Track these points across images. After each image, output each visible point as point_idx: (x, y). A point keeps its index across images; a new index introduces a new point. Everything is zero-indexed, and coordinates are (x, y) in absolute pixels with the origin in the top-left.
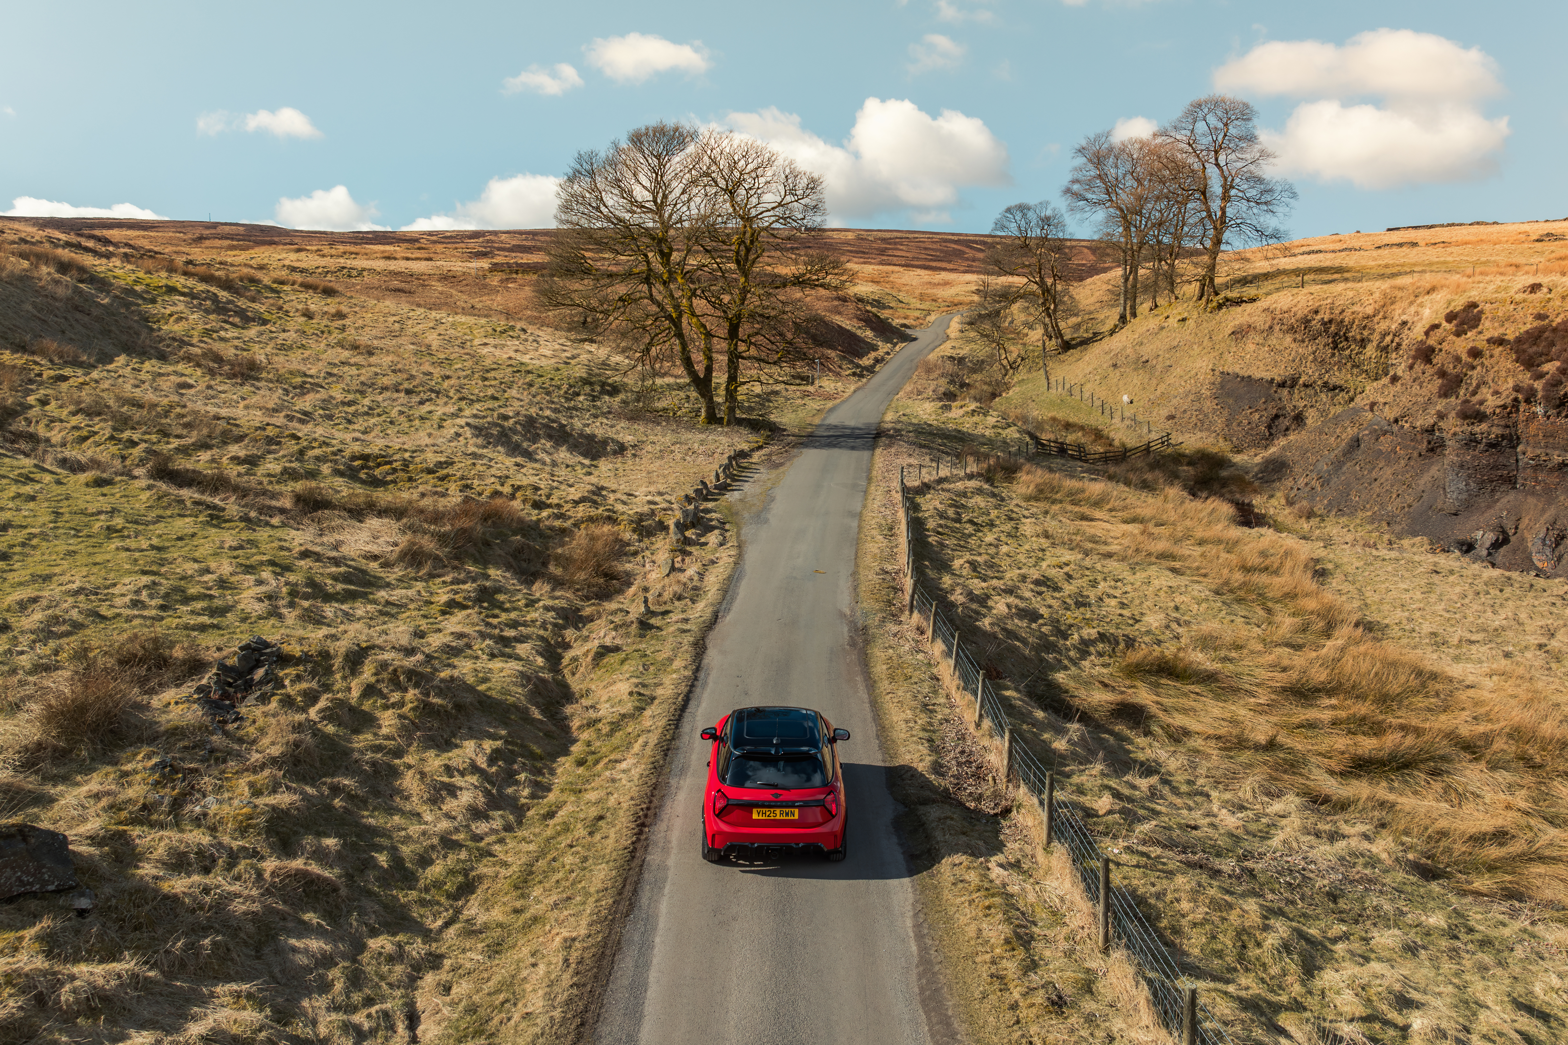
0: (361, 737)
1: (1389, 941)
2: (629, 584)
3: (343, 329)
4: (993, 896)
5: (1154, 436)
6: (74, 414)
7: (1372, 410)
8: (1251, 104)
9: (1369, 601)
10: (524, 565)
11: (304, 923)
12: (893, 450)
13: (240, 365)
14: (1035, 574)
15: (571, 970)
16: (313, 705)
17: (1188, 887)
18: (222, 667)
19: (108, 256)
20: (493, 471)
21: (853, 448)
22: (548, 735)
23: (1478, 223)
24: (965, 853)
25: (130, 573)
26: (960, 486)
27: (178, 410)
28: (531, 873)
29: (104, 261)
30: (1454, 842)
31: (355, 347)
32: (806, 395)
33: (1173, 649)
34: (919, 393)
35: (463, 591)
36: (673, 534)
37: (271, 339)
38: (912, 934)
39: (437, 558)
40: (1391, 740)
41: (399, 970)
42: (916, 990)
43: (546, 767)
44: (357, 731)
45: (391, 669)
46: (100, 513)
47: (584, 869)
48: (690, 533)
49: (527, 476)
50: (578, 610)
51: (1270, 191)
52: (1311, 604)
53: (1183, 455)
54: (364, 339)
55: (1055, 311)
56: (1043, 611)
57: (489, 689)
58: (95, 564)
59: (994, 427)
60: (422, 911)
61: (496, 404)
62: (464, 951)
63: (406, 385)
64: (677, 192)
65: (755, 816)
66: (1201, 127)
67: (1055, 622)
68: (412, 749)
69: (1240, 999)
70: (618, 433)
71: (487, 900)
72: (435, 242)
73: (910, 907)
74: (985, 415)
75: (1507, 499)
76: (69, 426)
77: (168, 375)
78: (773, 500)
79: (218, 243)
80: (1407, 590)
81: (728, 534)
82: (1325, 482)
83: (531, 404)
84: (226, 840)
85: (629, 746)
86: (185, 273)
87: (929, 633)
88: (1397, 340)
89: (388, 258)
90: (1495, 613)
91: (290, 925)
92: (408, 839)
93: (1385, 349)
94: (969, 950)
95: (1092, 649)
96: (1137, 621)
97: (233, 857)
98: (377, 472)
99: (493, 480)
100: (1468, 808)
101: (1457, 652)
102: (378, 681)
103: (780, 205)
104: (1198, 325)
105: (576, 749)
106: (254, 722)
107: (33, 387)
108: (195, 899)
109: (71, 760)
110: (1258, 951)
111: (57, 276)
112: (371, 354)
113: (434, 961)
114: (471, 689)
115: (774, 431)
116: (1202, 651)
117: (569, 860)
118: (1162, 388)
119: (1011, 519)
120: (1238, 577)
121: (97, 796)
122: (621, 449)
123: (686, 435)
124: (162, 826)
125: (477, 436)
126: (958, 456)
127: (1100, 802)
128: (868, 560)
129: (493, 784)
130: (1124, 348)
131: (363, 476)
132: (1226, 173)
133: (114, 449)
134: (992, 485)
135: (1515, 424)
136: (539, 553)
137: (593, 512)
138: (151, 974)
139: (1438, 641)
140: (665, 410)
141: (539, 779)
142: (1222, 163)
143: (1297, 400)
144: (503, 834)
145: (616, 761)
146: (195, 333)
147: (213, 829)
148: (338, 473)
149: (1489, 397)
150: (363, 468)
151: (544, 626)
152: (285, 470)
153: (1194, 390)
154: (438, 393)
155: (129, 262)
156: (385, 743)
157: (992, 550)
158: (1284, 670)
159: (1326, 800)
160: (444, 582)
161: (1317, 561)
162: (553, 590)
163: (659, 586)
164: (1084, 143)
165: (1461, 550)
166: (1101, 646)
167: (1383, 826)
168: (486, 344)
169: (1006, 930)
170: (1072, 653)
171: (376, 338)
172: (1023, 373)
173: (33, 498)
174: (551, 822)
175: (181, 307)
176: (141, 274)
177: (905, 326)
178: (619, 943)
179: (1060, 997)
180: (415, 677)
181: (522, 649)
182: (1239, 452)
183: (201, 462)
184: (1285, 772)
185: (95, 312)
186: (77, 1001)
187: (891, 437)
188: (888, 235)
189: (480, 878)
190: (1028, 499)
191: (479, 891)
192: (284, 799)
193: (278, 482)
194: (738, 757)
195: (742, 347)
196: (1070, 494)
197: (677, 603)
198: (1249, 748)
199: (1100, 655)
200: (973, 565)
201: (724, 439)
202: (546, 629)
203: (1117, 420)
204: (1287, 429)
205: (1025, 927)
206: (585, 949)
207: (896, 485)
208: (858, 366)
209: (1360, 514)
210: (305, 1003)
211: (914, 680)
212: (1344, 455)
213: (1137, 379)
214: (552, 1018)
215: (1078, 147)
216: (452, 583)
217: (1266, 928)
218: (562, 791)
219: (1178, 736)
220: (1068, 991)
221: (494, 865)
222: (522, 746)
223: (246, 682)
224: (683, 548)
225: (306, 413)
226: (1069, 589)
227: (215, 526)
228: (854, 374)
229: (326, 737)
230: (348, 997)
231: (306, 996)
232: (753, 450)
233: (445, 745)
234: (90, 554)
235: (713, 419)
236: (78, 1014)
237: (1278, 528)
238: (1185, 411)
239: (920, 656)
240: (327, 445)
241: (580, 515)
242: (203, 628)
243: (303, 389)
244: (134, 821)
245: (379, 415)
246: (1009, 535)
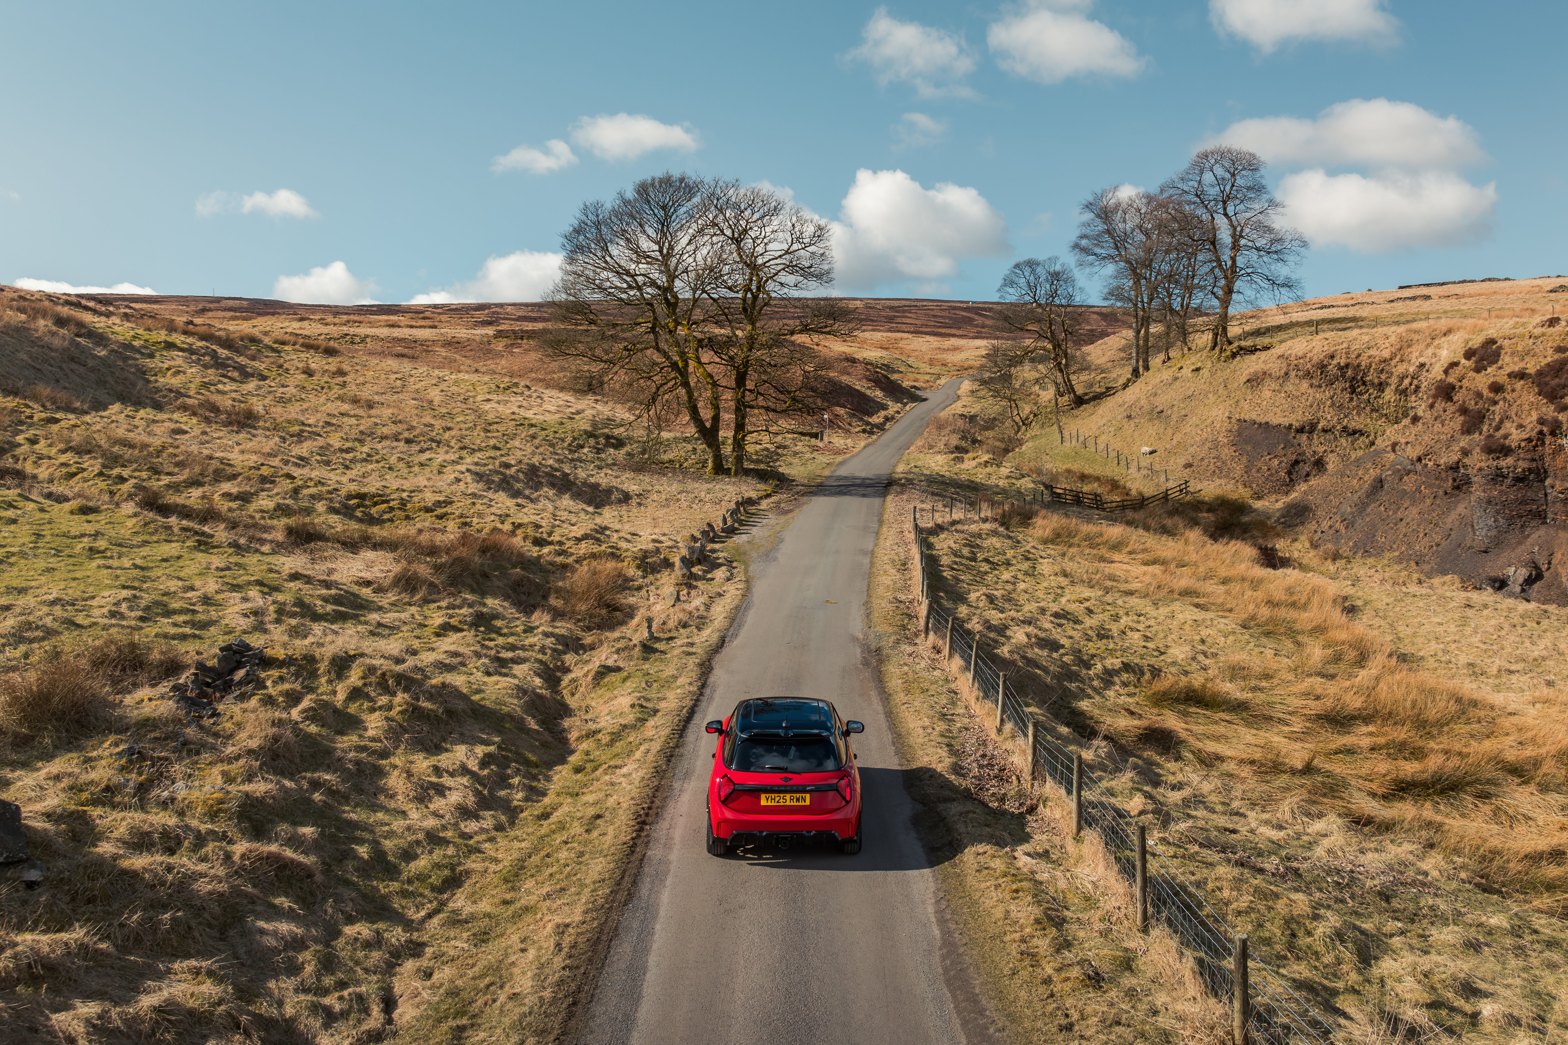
0: (345, 738)
1: (1449, 937)
2: (632, 617)
3: (344, 385)
4: (1021, 881)
5: (1171, 484)
6: (64, 452)
7: (1394, 451)
8: (1258, 155)
9: (1401, 635)
10: (524, 598)
11: (274, 906)
12: (905, 497)
13: (238, 414)
14: (1055, 608)
15: (563, 953)
16: (296, 705)
17: (1230, 877)
18: (201, 666)
19: (108, 315)
20: (493, 510)
21: (864, 496)
22: (545, 745)
23: (1490, 280)
24: (988, 843)
25: (111, 587)
26: (974, 528)
27: (171, 450)
28: (523, 868)
29: (103, 319)
30: (1508, 861)
31: (355, 401)
32: (815, 449)
33: (1201, 680)
34: (931, 447)
35: (458, 615)
36: (679, 570)
37: (270, 392)
38: (933, 919)
39: (432, 585)
40: (1434, 763)
41: (376, 956)
42: (940, 970)
43: (541, 773)
44: (341, 733)
45: (380, 672)
46: (83, 535)
47: (580, 863)
48: (696, 570)
49: (527, 515)
50: (580, 639)
51: (1280, 240)
52: (1343, 636)
53: (1202, 503)
54: (365, 394)
55: (1067, 365)
56: (1064, 641)
57: (483, 699)
58: (74, 579)
59: (1008, 477)
60: (404, 902)
61: (498, 453)
62: (448, 939)
63: (406, 435)
64: (684, 241)
65: (763, 802)
66: (1208, 177)
67: (1077, 653)
68: (400, 751)
69: (1294, 980)
70: (622, 483)
71: (474, 893)
72: (439, 314)
73: (931, 895)
74: (998, 466)
75: (1537, 535)
76: (57, 462)
77: (163, 421)
78: (782, 541)
79: (221, 314)
80: (1441, 624)
81: (735, 571)
82: (1350, 524)
83: (533, 454)
84: (194, 823)
85: (630, 753)
86: (185, 333)
87: (946, 651)
88: (1415, 382)
89: (392, 326)
90: (1533, 643)
91: (259, 908)
92: (391, 834)
93: (1404, 392)
94: (997, 931)
95: (1116, 679)
96: (1162, 653)
97: (200, 840)
98: (374, 511)
99: (492, 518)
100: (1521, 828)
101: (1497, 681)
102: (365, 685)
103: (787, 252)
104: (1212, 374)
105: (573, 759)
106: (232, 717)
107: (23, 428)
108: (156, 875)
109: (32, 748)
110: (1309, 940)
111: (54, 328)
112: (370, 407)
113: (416, 949)
114: (465, 697)
115: (782, 482)
116: (1231, 681)
117: (563, 855)
118: (1178, 437)
119: (1028, 559)
120: (1265, 612)
121: (57, 778)
122: (626, 498)
123: (691, 485)
124: (126, 807)
125: (478, 482)
126: (972, 504)
127: (1132, 803)
128: (881, 591)
129: (485, 786)
130: (1139, 399)
131: (358, 514)
132: (1235, 223)
133: (102, 485)
134: (1007, 529)
135: (1542, 458)
136: (538, 586)
137: (596, 549)
138: (103, 946)
139: (1475, 671)
140: (671, 461)
141: (534, 784)
142: (1231, 214)
143: (1317, 446)
144: (494, 833)
145: (616, 767)
146: (193, 386)
147: (181, 814)
148: (333, 510)
149: (1513, 430)
150: (358, 506)
151: (543, 650)
152: (278, 507)
153: (1210, 438)
154: (439, 443)
155: (128, 321)
156: (371, 744)
157: (1009, 587)
158: (1318, 698)
159: (1369, 821)
160: (439, 608)
161: (1345, 598)
162: (553, 620)
163: (663, 616)
164: (1091, 199)
165: (1493, 587)
166: (1125, 676)
167: (1432, 846)
168: (489, 400)
169: (1036, 911)
170: (1096, 683)
171: (377, 393)
172: (1035, 430)
173: (14, 521)
174: (545, 823)
175: (179, 361)
176: (140, 331)
177: (915, 387)
178: (616, 929)
179: (1097, 974)
180: (405, 681)
181: (520, 670)
182: (1259, 498)
183: (193, 497)
184: (1325, 795)
185: (91, 363)
186: (17, 967)
187: (903, 485)
188: (896, 304)
189: (468, 873)
190: (1045, 541)
191: (466, 885)
192: (259, 787)
193: (271, 518)
194: (744, 741)
195: (749, 397)
196: (1087, 538)
197: (682, 631)
198: (1285, 772)
199: (1125, 685)
200: (991, 599)
201: (730, 488)
202: (545, 654)
203: (1133, 470)
204: (1308, 475)
205: (1057, 910)
206: (578, 934)
207: (909, 526)
208: (868, 423)
209: (1387, 555)
210: (272, 984)
211: (930, 693)
212: (1368, 497)
213: (1152, 429)
214: (541, 998)
215: (1085, 202)
216: (447, 608)
217: (1316, 917)
218: (558, 794)
219: (1209, 761)
220: (1105, 968)
221: (484, 860)
222: (517, 753)
223: (226, 682)
224: (689, 582)
225: (301, 458)
226: (1089, 622)
227: (202, 551)
228: (864, 431)
229: (309, 736)
230: (319, 980)
231: (272, 977)
232: (761, 498)
233: (434, 749)
234: (69, 571)
235: (720, 469)
236: (18, 981)
237: (1303, 567)
238: (1202, 459)
239: (937, 673)
240: (323, 484)
241: (582, 552)
242: (184, 637)
243: (300, 437)
244: (95, 802)
245: (378, 462)
246: (1026, 573)
